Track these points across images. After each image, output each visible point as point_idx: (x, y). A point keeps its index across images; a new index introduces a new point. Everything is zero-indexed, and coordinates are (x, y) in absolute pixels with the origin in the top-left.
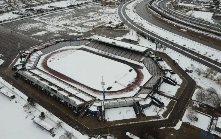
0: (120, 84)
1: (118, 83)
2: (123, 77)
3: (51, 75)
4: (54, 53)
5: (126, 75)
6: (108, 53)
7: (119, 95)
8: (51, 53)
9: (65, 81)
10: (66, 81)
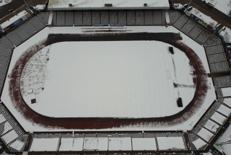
0: (184, 86)
1: (180, 86)
2: (175, 69)
3: (75, 132)
4: (15, 75)
5: (173, 63)
6: (106, 28)
7: (201, 106)
8: (8, 80)
9: (109, 130)
10: (111, 128)
